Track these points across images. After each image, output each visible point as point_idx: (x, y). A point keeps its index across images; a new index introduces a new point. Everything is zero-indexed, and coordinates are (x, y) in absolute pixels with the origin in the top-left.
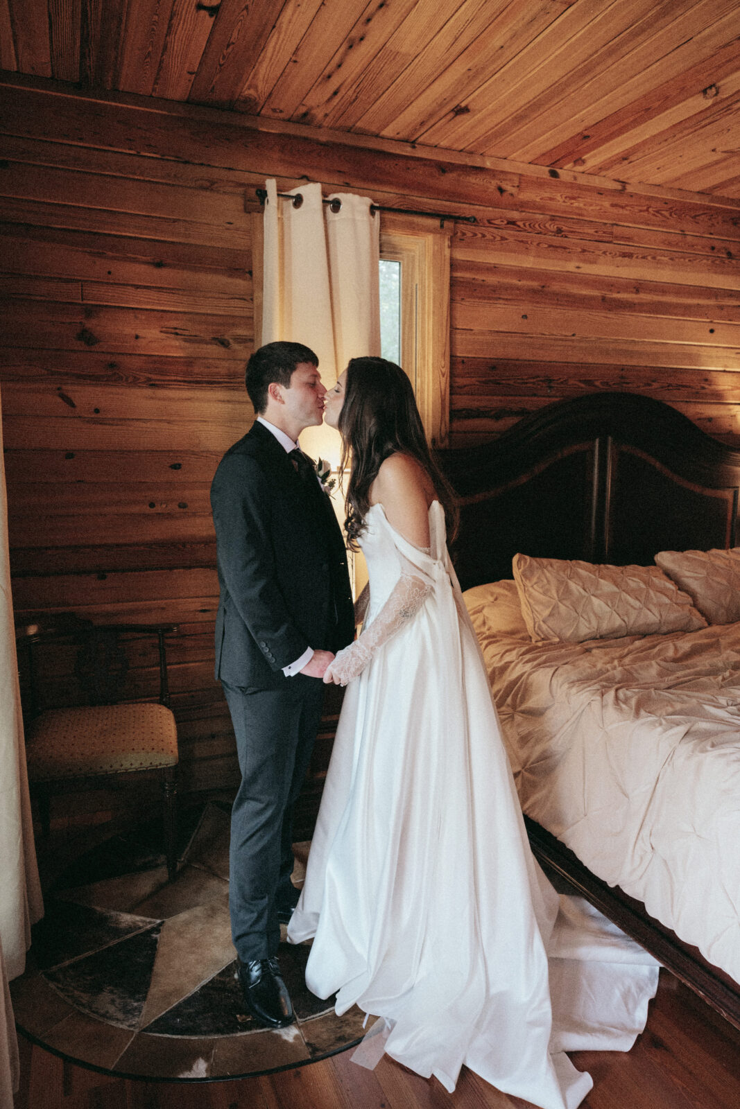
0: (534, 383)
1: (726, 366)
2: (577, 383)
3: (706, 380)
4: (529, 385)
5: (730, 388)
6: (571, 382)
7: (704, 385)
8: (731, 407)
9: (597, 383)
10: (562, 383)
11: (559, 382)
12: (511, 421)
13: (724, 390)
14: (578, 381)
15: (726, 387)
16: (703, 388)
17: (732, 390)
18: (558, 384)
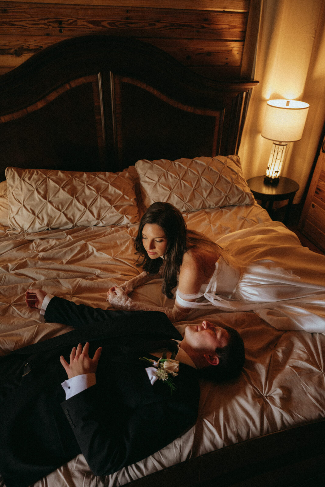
0: (45, 24)
1: (224, 8)
2: (85, 23)
3: (206, 20)
4: (41, 26)
5: (227, 26)
6: (80, 22)
7: (203, 25)
8: (229, 43)
9: (105, 24)
10: (71, 24)
11: (69, 22)
12: (26, 57)
13: (222, 29)
14: (86, 21)
15: (224, 26)
16: (203, 27)
17: (229, 29)
18: (68, 25)
